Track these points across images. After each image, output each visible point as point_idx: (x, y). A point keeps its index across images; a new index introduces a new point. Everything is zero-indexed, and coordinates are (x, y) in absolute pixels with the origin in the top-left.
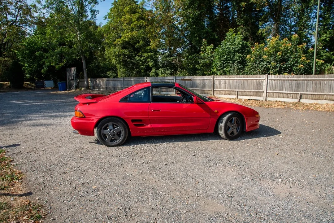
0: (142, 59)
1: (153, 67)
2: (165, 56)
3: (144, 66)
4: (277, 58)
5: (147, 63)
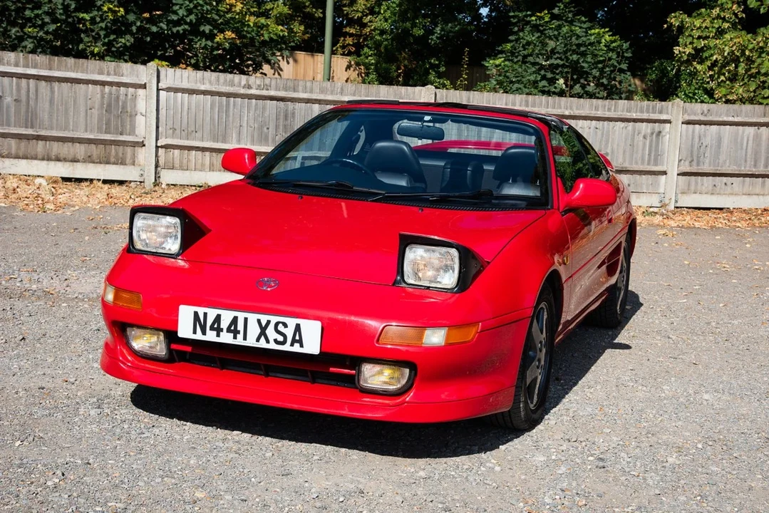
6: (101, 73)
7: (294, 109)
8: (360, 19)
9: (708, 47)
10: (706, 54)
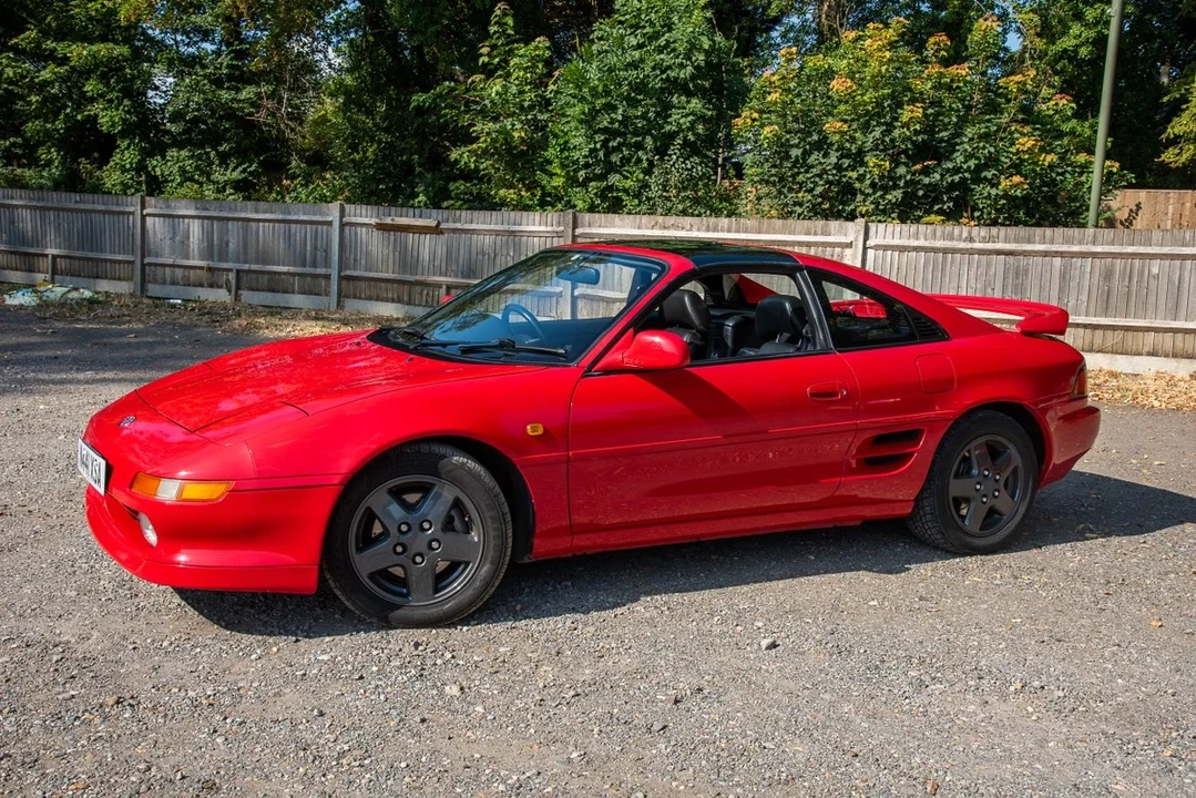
0: (46, 74)
1: (123, 134)
2: (205, 76)
3: (59, 125)
4: (896, 133)
5: (78, 107)
6: (808, 233)
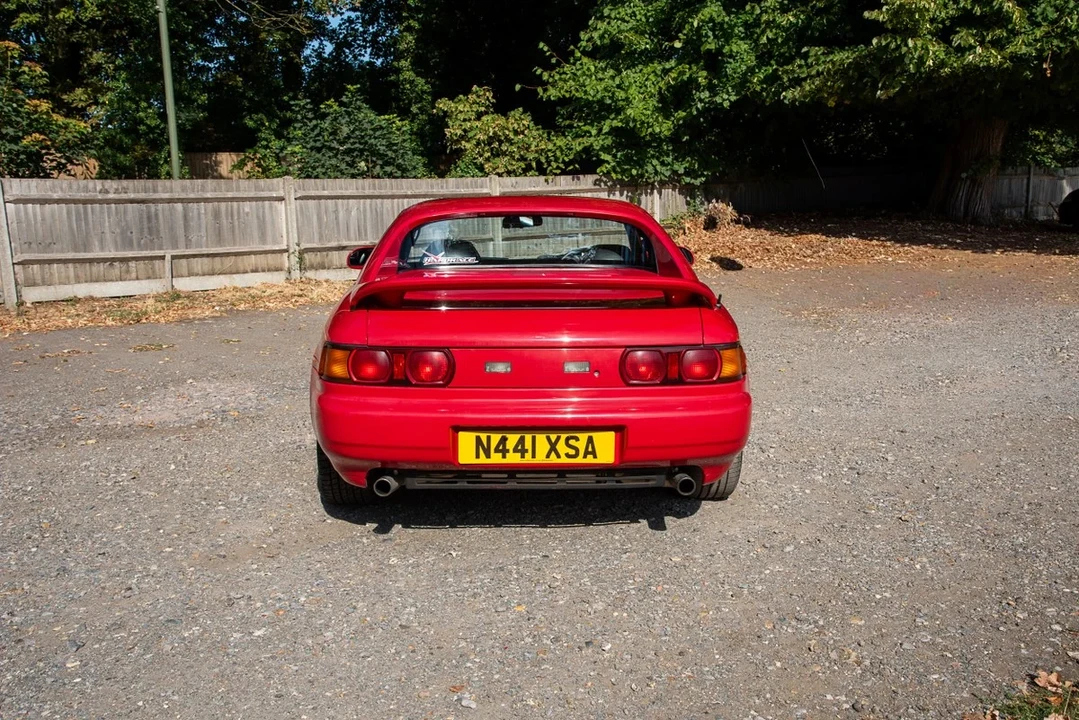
7: (156, 210)
8: (84, 109)
9: (471, 129)
10: (470, 135)
